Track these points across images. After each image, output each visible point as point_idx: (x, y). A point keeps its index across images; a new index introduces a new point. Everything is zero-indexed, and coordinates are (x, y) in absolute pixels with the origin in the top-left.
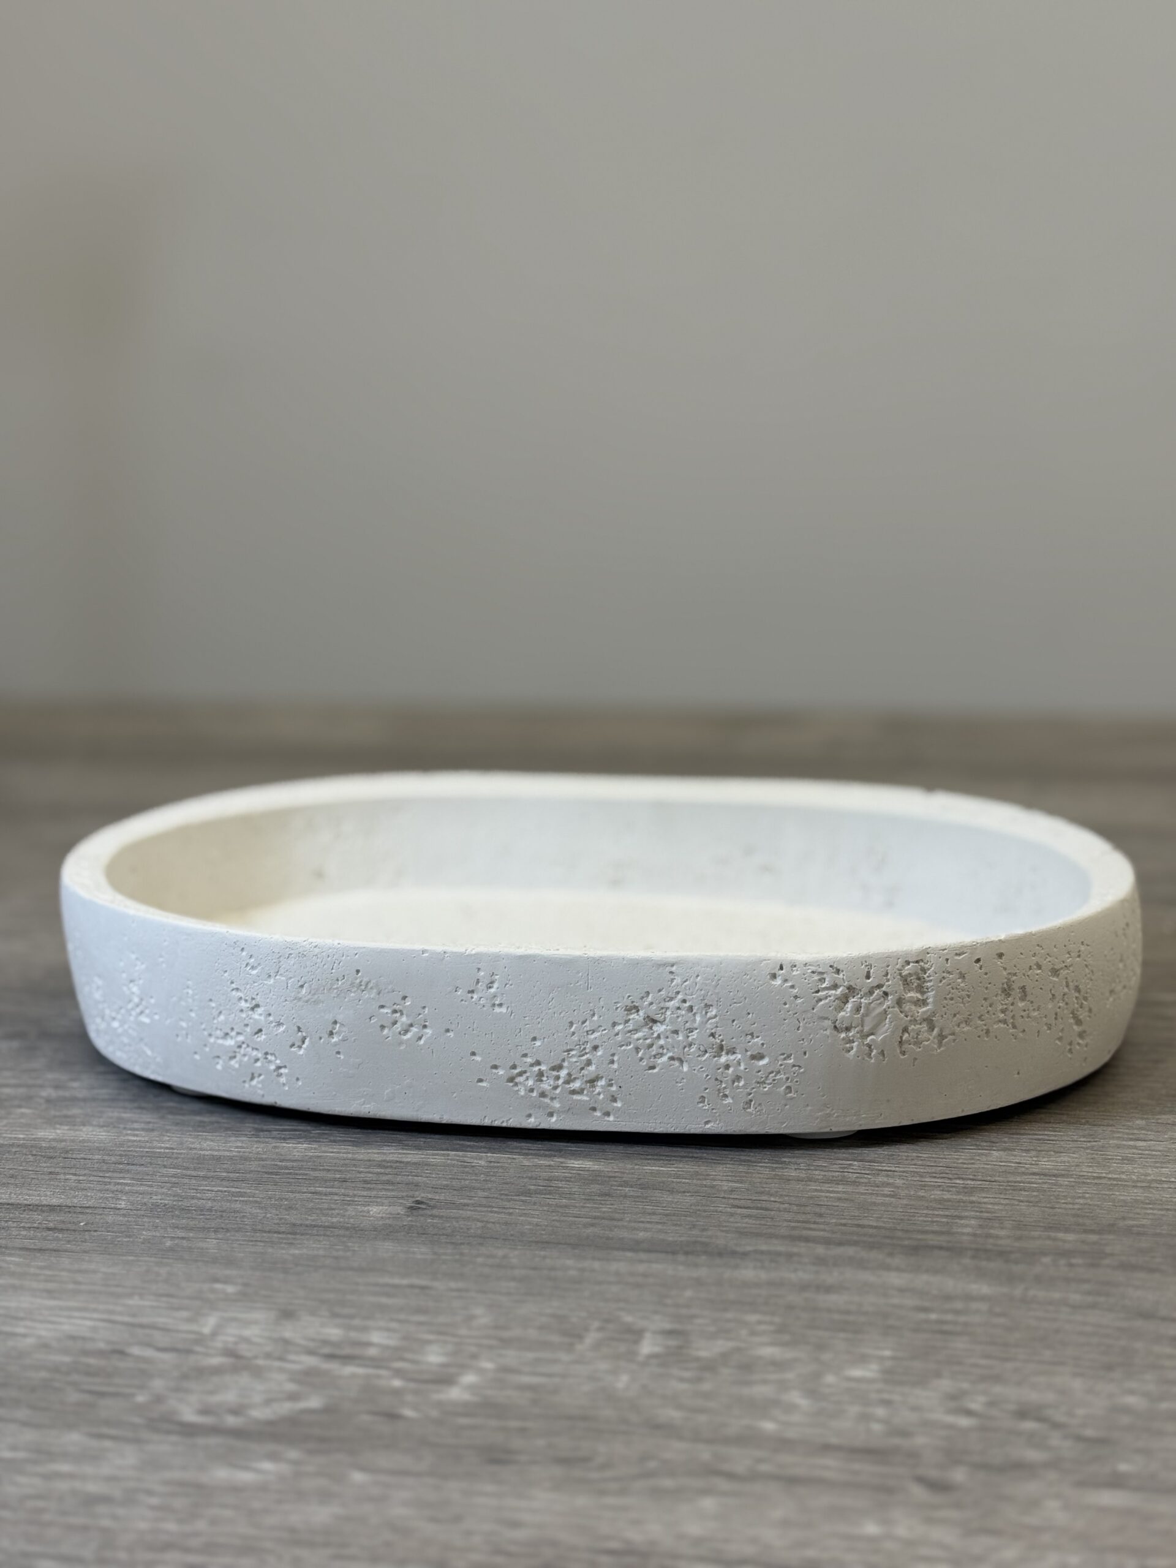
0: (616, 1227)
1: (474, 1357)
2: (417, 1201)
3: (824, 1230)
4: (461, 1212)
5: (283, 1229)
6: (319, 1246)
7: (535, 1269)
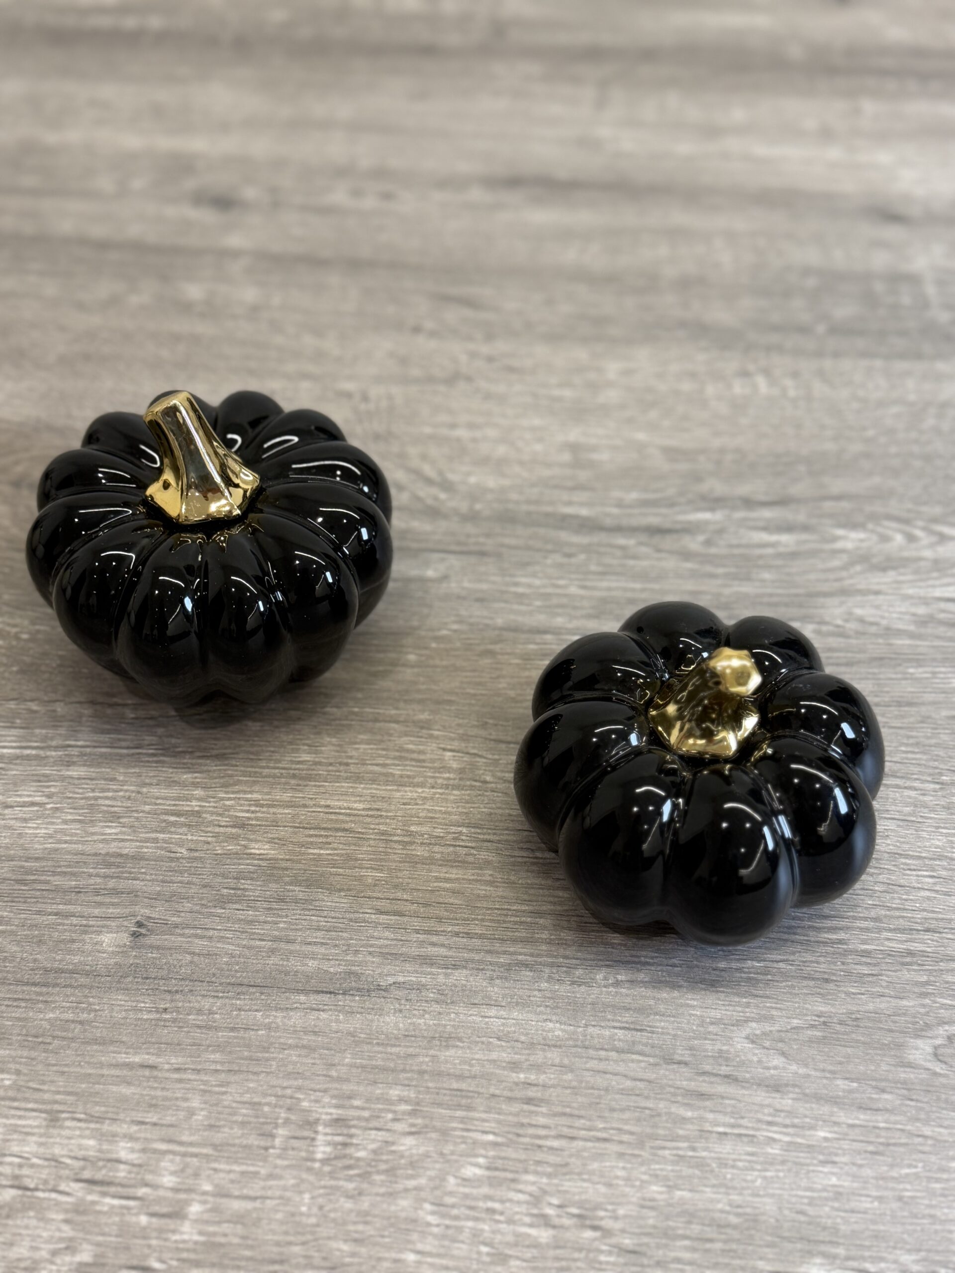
0: (291, 952)
1: (196, 1175)
2: (137, 922)
3: (443, 945)
4: (173, 938)
5: (37, 978)
6: (68, 1004)
7: (233, 1029)
